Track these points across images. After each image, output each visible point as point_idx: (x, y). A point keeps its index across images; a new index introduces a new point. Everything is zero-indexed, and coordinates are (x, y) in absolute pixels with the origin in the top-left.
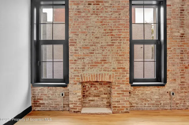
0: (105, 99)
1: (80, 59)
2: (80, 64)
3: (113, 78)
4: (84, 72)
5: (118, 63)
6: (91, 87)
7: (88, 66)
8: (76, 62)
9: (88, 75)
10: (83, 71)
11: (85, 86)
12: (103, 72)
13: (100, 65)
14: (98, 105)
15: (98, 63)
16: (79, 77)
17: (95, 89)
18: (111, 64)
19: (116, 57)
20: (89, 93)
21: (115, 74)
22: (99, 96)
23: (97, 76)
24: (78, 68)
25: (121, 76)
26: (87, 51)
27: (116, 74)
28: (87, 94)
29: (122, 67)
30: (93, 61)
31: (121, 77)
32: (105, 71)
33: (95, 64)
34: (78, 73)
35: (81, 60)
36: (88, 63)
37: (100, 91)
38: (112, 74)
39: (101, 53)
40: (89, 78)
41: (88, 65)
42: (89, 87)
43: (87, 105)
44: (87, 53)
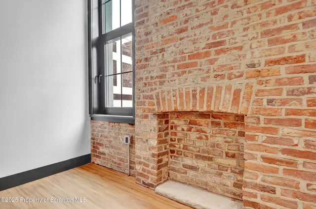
0: (229, 171)
1: (155, 53)
2: (155, 66)
3: (248, 101)
4: (165, 88)
5: (271, 42)
6: (190, 130)
7: (171, 68)
8: (147, 63)
9: (171, 94)
10: (162, 83)
11: (176, 127)
12: (212, 83)
13: (203, 60)
14: (206, 184)
15: (198, 56)
16: (153, 99)
17: (200, 138)
18: (241, 53)
19: (264, 19)
20: (184, 146)
21: (257, 87)
22: (210, 159)
23: (194, 96)
24: (152, 78)
25: (285, 92)
26: (171, 27)
27: (262, 87)
28: (180, 148)
29: (286, 55)
30: (185, 51)
31: (284, 95)
32: (218, 78)
33: (190, 61)
34: (152, 90)
35: (157, 56)
36: (173, 62)
37: (213, 146)
38: (243, 88)
39: (206, 24)
40: (175, 102)
41: (174, 67)
42: (183, 130)
43: (179, 176)
44: (171, 35)
